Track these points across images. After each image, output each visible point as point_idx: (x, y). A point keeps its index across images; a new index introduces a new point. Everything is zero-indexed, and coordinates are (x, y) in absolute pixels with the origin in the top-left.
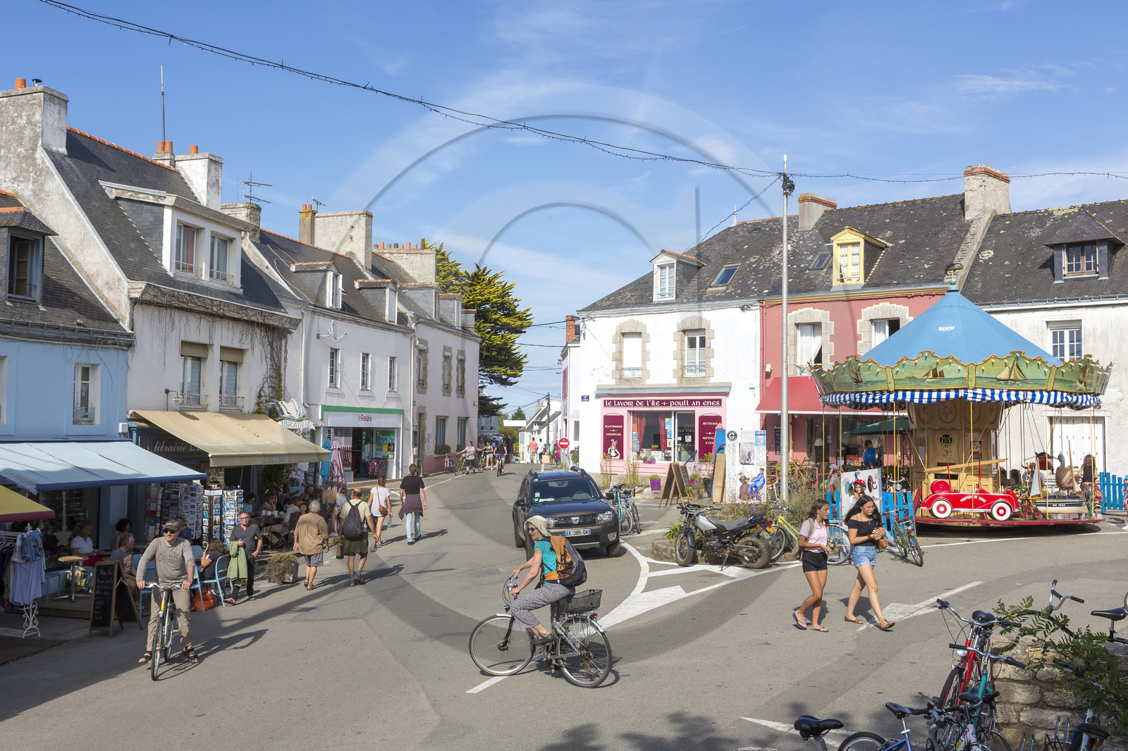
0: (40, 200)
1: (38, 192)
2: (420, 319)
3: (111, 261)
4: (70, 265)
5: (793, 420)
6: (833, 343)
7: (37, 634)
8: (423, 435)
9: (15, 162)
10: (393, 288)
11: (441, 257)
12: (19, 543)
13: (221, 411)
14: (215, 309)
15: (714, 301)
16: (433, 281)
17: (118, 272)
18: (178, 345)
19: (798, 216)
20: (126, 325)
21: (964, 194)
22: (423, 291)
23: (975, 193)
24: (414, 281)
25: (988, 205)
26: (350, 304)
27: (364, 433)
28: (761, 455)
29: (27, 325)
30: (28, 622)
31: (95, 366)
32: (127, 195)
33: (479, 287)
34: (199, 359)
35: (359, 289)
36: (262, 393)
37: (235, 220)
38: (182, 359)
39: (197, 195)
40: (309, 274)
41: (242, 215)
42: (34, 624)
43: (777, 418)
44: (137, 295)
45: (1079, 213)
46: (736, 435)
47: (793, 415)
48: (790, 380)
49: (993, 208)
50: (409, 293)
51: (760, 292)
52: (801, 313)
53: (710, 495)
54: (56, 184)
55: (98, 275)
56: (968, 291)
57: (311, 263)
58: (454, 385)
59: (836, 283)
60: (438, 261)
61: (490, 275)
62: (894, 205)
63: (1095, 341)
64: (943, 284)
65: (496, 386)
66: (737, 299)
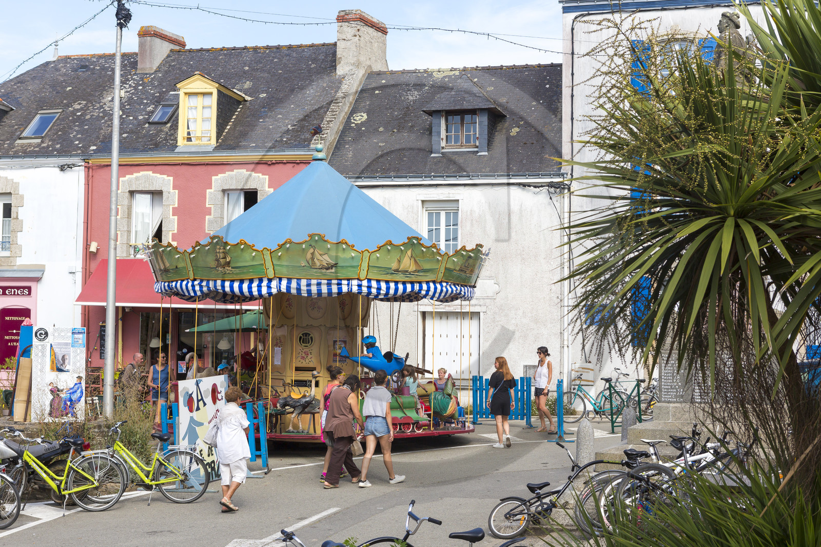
5: (125, 316)
6: (176, 217)
15: (24, 157)
19: (136, 54)
21: (335, 44)
23: (349, 43)
25: (362, 59)
28: (77, 361)
43: (103, 311)
45: (460, 77)
46: (46, 334)
47: (123, 308)
48: (120, 263)
49: (368, 63)
51: (85, 149)
52: (137, 178)
53: (11, 413)
56: (335, 158)
59: (181, 142)
62: (255, 49)
63: (472, 225)
64: (309, 150)
66: (55, 156)
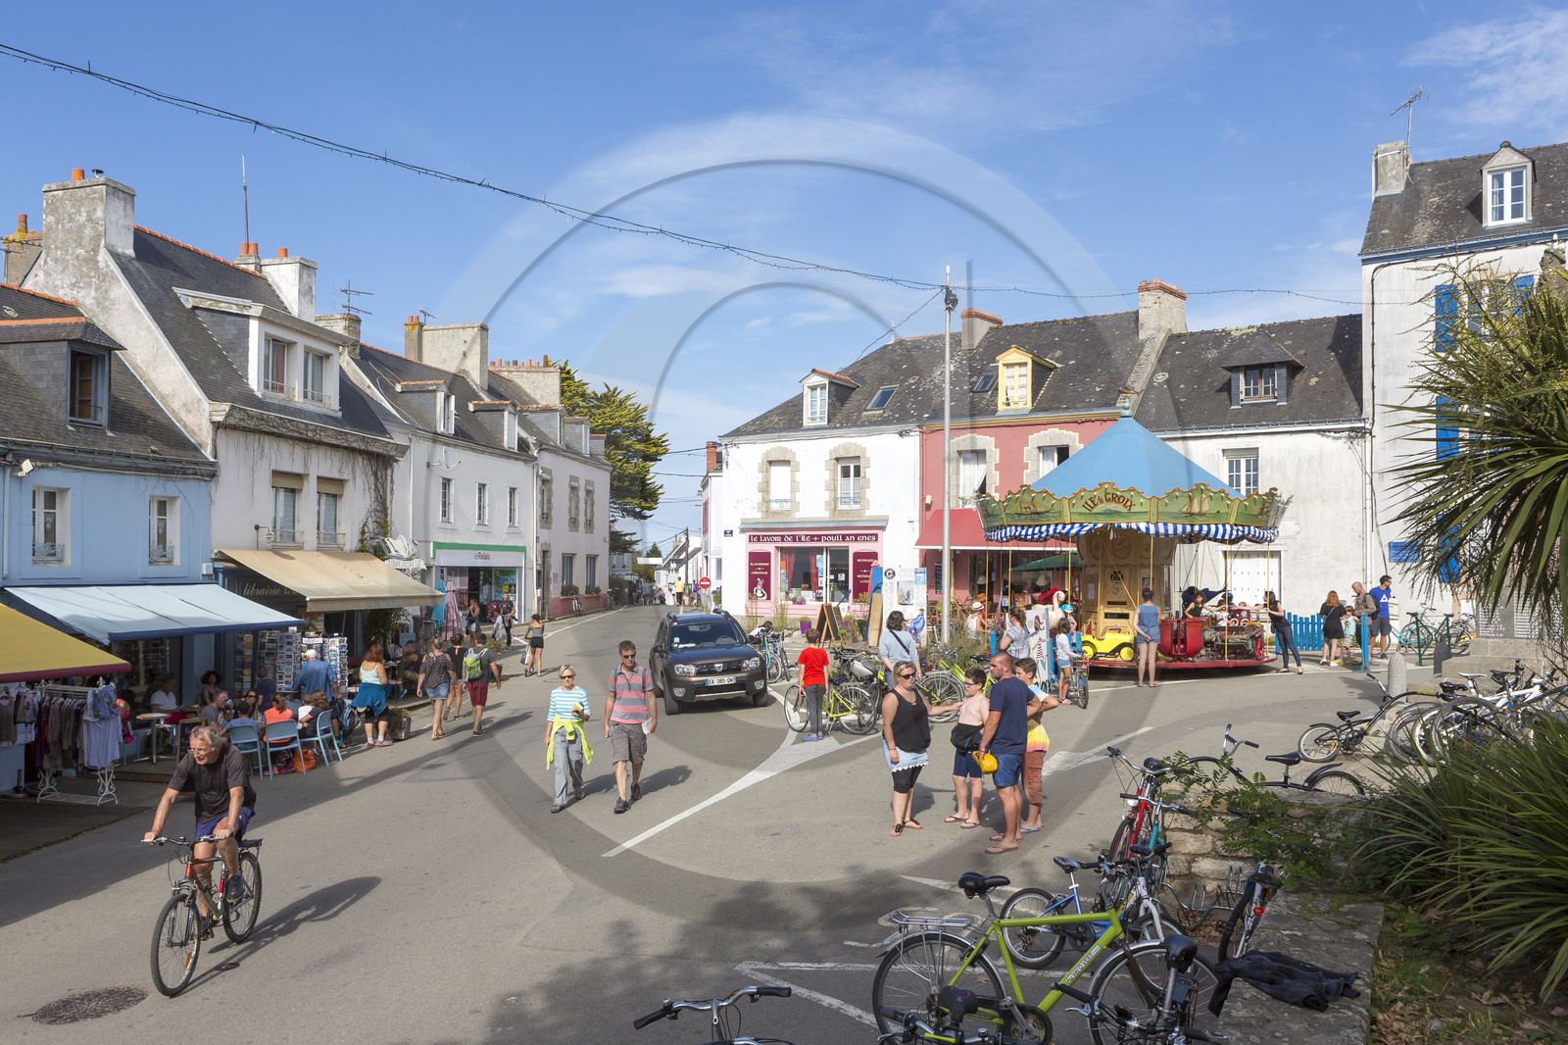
0: (106, 310)
1: (101, 300)
2: (542, 446)
3: (188, 379)
4: (141, 384)
5: (956, 556)
6: (998, 472)
7: (114, 802)
8: (548, 574)
9: (74, 265)
10: (512, 410)
11: (566, 376)
12: (90, 699)
13: (319, 549)
14: (310, 434)
15: (869, 426)
16: (558, 402)
17: (198, 392)
18: (269, 475)
19: (960, 333)
20: (208, 453)
21: (1137, 312)
22: (545, 415)
23: (1150, 310)
24: (537, 403)
25: (1163, 323)
26: (464, 429)
27: (482, 573)
28: (920, 595)
29: (92, 452)
30: (104, 787)
31: (173, 499)
32: (206, 305)
33: (609, 409)
34: (293, 491)
35: (475, 412)
36: (366, 530)
37: (331, 333)
38: (272, 492)
39: (287, 304)
40: (417, 394)
41: (339, 328)
42: (111, 790)
43: (939, 554)
44: (220, 419)
45: (1258, 334)
46: (894, 573)
47: (955, 550)
48: (952, 512)
49: (1169, 327)
50: (530, 416)
51: (920, 417)
52: (964, 440)
53: (865, 638)
54: (123, 291)
55: (174, 395)
56: (1140, 417)
57: (418, 382)
58: (582, 520)
59: (1001, 407)
60: (563, 380)
61: (622, 396)
62: (1064, 322)
63: (1272, 469)
64: (1116, 408)
65: (629, 519)
66: (895, 424)
